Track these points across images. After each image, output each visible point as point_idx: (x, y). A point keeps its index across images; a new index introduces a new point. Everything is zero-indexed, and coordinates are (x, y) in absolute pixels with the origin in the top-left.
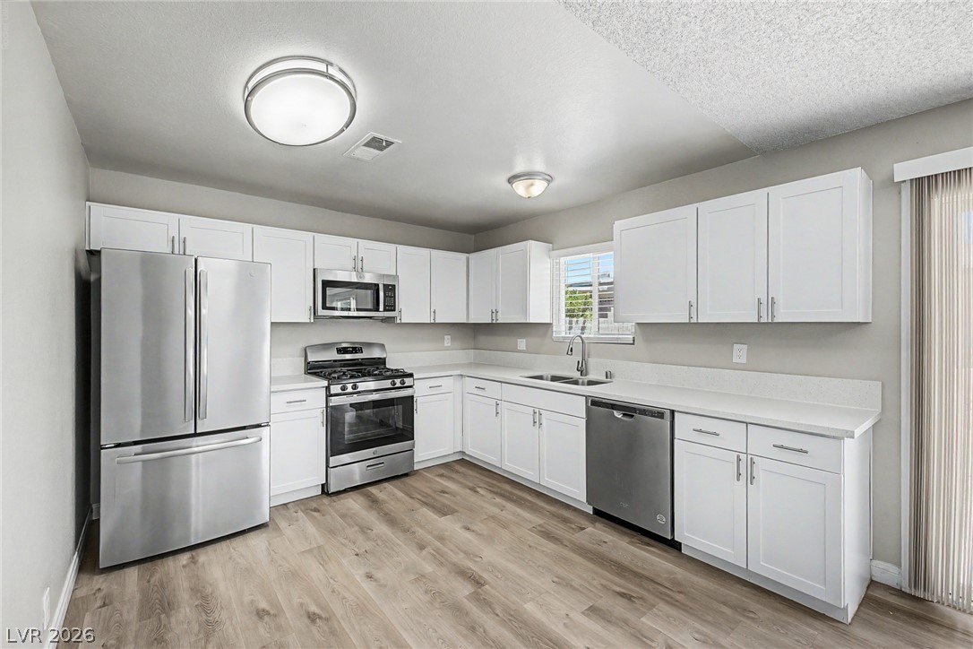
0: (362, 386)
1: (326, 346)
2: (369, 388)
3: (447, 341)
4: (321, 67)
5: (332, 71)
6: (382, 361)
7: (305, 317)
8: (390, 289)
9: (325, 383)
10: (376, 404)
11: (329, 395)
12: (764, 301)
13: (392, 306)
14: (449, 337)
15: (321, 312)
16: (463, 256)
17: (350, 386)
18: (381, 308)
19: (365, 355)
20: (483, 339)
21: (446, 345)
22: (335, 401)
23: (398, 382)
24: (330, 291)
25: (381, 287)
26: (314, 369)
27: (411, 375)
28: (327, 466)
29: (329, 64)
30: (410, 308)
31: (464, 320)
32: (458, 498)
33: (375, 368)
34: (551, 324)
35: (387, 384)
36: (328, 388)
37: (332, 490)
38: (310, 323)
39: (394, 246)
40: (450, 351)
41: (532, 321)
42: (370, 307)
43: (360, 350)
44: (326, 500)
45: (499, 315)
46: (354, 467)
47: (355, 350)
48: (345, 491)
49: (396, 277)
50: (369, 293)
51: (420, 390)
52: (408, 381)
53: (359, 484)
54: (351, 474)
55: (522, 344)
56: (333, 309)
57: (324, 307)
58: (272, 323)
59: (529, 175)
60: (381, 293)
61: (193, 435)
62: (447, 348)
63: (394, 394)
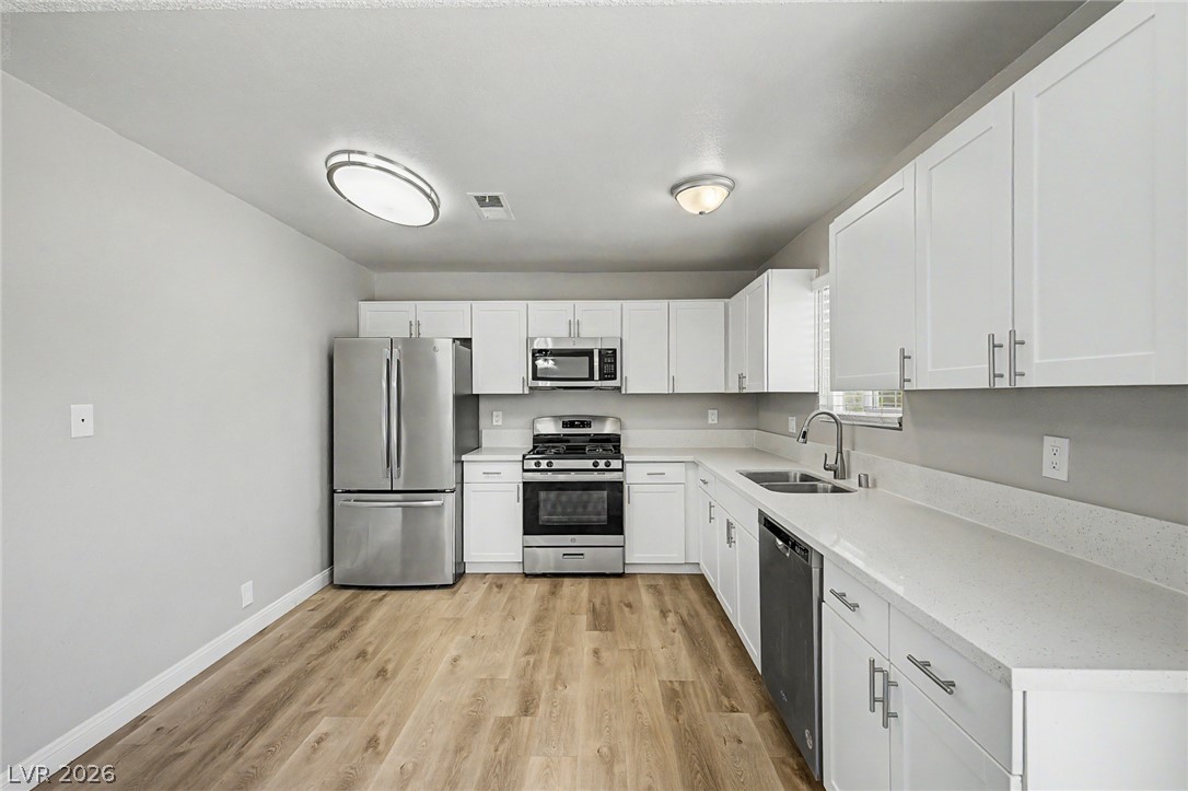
0: (557, 464)
3: (713, 417)
6: (617, 438)
7: (522, 388)
8: (610, 355)
11: (523, 470)
13: (611, 374)
14: (716, 411)
15: (532, 382)
16: (720, 303)
17: (546, 462)
18: (597, 376)
19: (593, 430)
20: (768, 417)
21: (710, 422)
22: (525, 477)
23: (603, 463)
25: (596, 353)
27: (620, 457)
28: (524, 546)
30: (637, 375)
32: (635, 617)
35: (589, 464)
36: (524, 462)
37: (529, 572)
39: (618, 302)
40: (714, 430)
42: (584, 375)
43: (589, 425)
44: (522, 581)
45: (746, 381)
46: (550, 552)
47: (584, 424)
48: (541, 576)
49: (619, 339)
51: (636, 477)
52: (615, 464)
53: (554, 571)
55: (792, 424)
56: (546, 379)
57: (535, 378)
59: (693, 181)
60: (596, 359)
61: (392, 492)
62: (712, 427)
63: (596, 477)
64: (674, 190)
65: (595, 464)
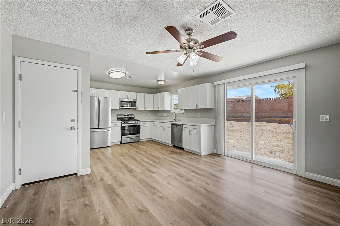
0: (128, 122)
1: (122, 115)
2: (131, 123)
4: (120, 71)
5: (122, 71)
6: (134, 118)
7: (117, 108)
8: (135, 103)
9: (121, 121)
10: (133, 126)
11: (122, 124)
12: (197, 105)
13: (135, 106)
14: (150, 113)
15: (120, 107)
16: (152, 95)
17: (126, 122)
18: (133, 106)
19: (130, 117)
22: (123, 125)
23: (136, 122)
24: (122, 103)
25: (133, 102)
26: (119, 119)
27: (139, 121)
28: (122, 138)
29: (122, 70)
30: (139, 107)
31: (153, 110)
33: (132, 119)
34: (170, 110)
35: (134, 122)
36: (122, 122)
37: (122, 143)
38: (118, 110)
39: (136, 93)
40: (150, 117)
41: (165, 109)
42: (131, 106)
44: (121, 144)
45: (159, 108)
46: (127, 139)
47: (128, 116)
48: (125, 143)
49: (136, 100)
50: (130, 103)
51: (141, 124)
52: (138, 122)
53: (129, 142)
54: (127, 140)
55: (165, 115)
56: (123, 107)
57: (121, 106)
58: (111, 109)
59: (161, 80)
60: (133, 103)
61: (98, 128)
62: (149, 116)
63: (135, 124)
64: (158, 81)
65: (135, 122)
